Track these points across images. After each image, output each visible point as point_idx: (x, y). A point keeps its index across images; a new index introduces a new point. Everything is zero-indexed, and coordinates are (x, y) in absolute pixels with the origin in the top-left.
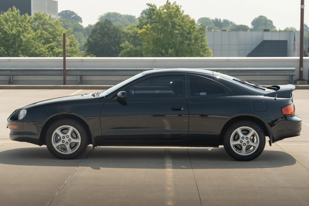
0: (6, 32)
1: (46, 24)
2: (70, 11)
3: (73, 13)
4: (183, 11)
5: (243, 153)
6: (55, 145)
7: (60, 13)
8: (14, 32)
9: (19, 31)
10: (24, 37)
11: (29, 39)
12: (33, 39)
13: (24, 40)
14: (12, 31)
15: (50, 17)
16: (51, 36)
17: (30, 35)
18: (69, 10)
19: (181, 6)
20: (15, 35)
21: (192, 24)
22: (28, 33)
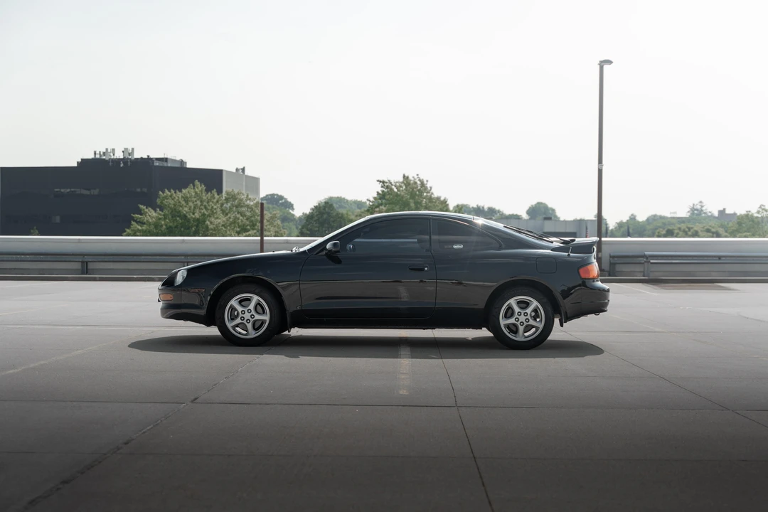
0: (185, 216)
1: (242, 207)
2: (277, 195)
3: (281, 197)
4: (431, 188)
5: (520, 337)
6: (229, 325)
7: (264, 197)
8: (197, 215)
9: (204, 215)
10: (211, 223)
11: (217, 226)
12: (223, 225)
13: (211, 227)
14: (194, 214)
15: (247, 196)
16: (248, 223)
17: (219, 221)
18: (276, 193)
19: (427, 181)
20: (198, 220)
21: (444, 205)
22: (217, 218)
